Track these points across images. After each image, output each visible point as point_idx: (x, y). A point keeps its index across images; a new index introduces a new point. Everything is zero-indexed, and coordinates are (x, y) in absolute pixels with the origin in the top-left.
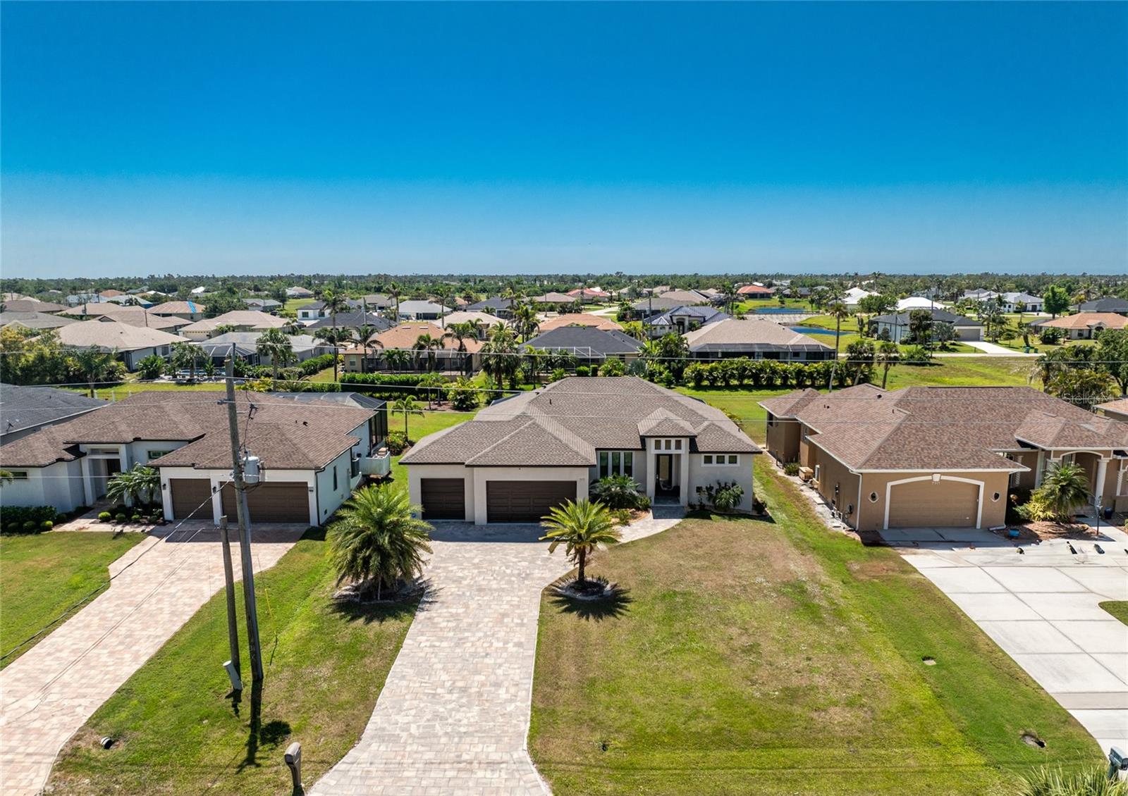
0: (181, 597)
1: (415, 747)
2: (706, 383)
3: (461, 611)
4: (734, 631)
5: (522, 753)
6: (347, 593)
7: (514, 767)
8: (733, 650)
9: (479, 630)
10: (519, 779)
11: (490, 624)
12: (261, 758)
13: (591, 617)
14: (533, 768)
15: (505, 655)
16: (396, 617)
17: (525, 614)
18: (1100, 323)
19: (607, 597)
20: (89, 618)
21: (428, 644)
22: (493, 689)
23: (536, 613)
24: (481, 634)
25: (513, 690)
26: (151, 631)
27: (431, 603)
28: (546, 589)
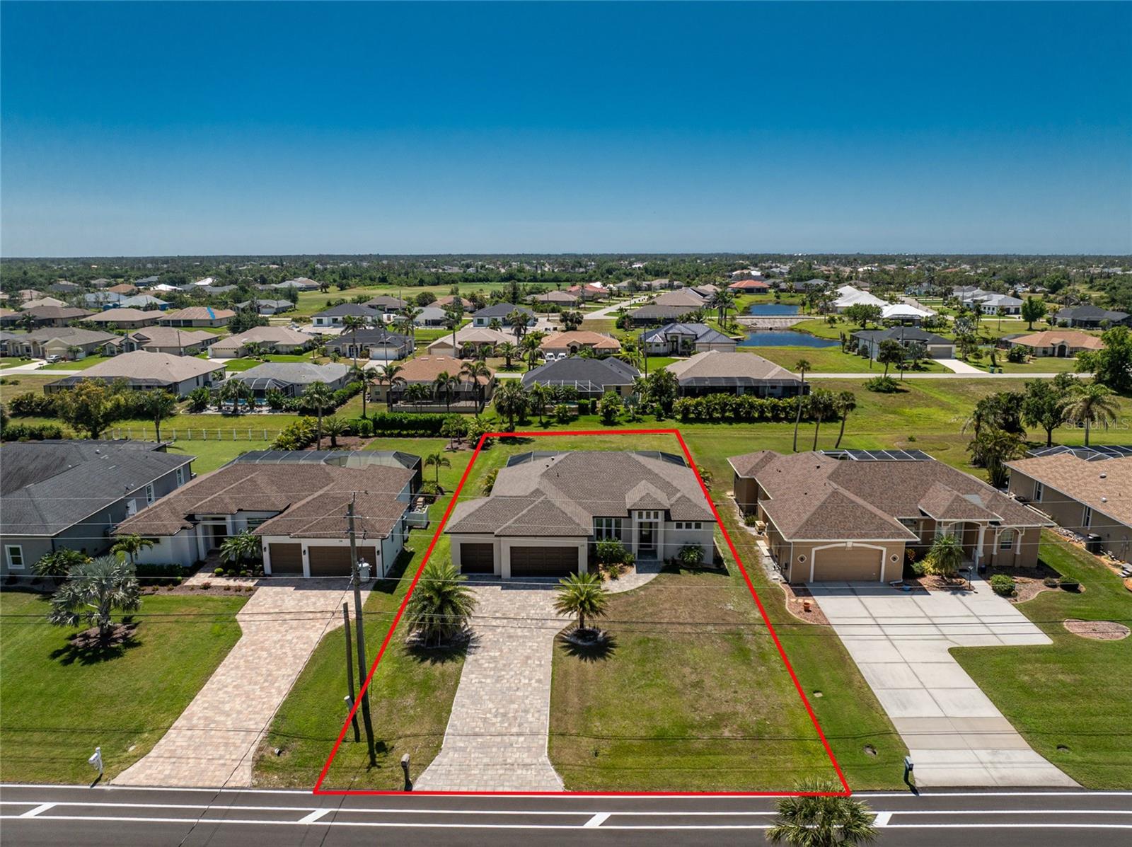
0: (297, 643)
1: (477, 755)
2: (692, 416)
3: (497, 654)
4: (687, 670)
5: (544, 758)
6: (415, 639)
7: (540, 767)
8: (685, 685)
9: (511, 670)
10: (544, 775)
11: (519, 665)
12: (379, 762)
13: (588, 660)
14: (552, 768)
15: (530, 689)
16: (453, 660)
17: (543, 657)
18: (1063, 342)
19: (600, 643)
20: (236, 661)
21: (477, 680)
22: (523, 714)
23: (550, 656)
24: (512, 673)
25: (536, 715)
26: (283, 671)
27: (475, 647)
28: (557, 636)
